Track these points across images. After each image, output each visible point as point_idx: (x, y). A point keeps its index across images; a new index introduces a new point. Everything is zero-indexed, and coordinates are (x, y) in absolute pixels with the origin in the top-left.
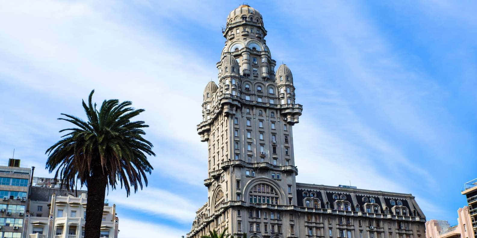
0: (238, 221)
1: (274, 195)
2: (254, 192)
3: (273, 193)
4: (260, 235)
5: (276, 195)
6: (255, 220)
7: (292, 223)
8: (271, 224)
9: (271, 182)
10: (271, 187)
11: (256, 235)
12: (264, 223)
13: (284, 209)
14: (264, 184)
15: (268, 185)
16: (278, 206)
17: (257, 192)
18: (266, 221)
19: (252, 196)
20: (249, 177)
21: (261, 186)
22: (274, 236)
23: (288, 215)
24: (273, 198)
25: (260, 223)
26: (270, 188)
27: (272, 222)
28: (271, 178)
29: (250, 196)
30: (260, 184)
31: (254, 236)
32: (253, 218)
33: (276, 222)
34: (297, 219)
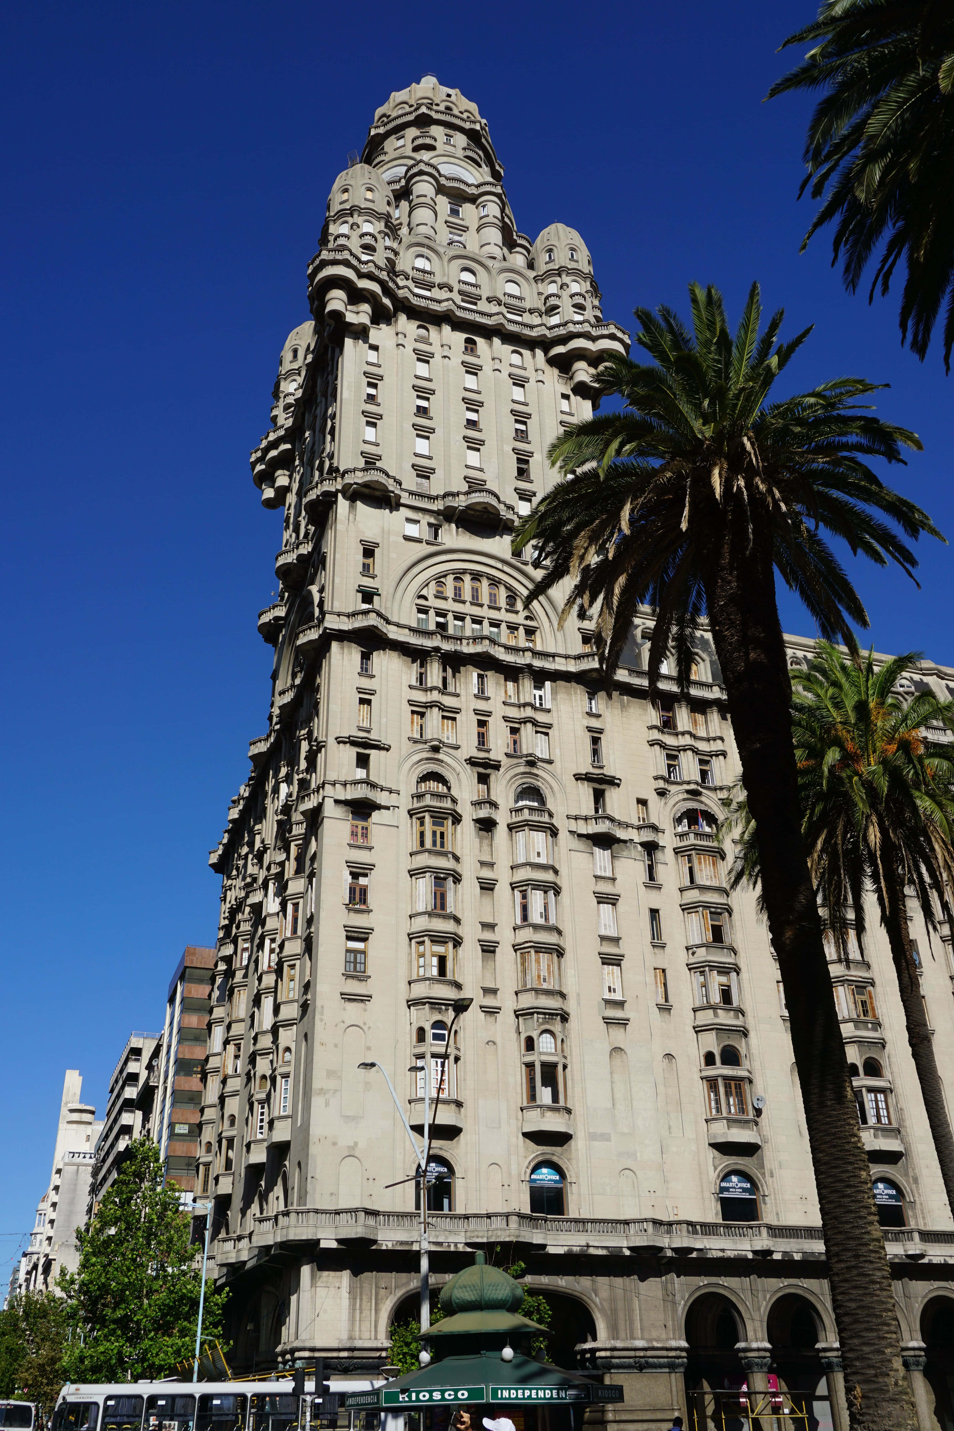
0: (360, 692)
1: (519, 619)
2: (436, 597)
3: (517, 612)
4: (455, 758)
5: (527, 618)
6: (435, 696)
7: (595, 723)
8: (506, 719)
9: (506, 569)
10: (509, 588)
11: (440, 756)
12: (476, 712)
13: (563, 668)
14: (476, 576)
15: (495, 582)
16: (536, 654)
17: (450, 600)
18: (482, 705)
19: (426, 612)
20: (419, 541)
21: (467, 578)
22: (517, 765)
23: (576, 693)
24: (517, 629)
25: (457, 711)
26: (502, 589)
27: (513, 713)
28: (508, 556)
29: (420, 611)
30: (464, 571)
31: (427, 759)
32: (426, 690)
33: (529, 712)
34: (617, 712)
